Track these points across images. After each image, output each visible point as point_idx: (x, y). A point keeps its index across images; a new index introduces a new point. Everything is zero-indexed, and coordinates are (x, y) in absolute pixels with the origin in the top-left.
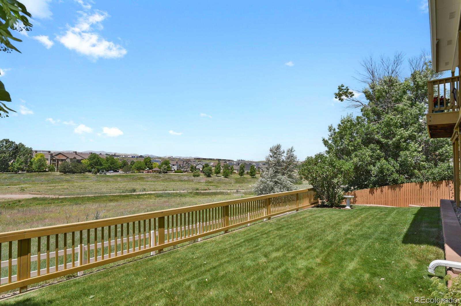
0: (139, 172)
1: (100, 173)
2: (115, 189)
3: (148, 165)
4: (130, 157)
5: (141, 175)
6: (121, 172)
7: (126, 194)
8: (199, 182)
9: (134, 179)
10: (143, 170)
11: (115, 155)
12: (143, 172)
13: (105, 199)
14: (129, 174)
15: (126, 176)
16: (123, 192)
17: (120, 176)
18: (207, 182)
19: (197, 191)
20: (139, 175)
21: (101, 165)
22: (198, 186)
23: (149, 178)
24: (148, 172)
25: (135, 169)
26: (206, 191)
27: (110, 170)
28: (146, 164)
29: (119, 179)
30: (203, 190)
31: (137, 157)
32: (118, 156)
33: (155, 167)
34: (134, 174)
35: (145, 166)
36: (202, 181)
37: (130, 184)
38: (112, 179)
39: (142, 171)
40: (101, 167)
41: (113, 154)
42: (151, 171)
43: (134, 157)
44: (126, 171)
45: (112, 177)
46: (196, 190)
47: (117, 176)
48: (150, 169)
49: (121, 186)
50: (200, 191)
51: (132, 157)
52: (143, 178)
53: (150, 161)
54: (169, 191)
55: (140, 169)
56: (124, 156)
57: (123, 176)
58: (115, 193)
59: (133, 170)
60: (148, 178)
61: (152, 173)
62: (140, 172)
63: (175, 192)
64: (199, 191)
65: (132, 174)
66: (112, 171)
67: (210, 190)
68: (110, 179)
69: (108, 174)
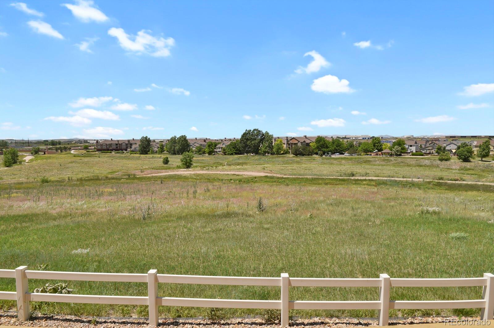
0: (366, 155)
1: (326, 156)
2: (337, 171)
3: (376, 147)
4: (361, 138)
5: (367, 158)
6: (346, 155)
7: (343, 178)
8: (448, 168)
9: (359, 162)
10: (371, 152)
11: (345, 137)
12: (371, 155)
13: (320, 182)
14: (354, 156)
15: (351, 159)
16: (341, 176)
17: (344, 158)
18: (462, 169)
19: (441, 181)
20: (366, 158)
21: (327, 147)
22: (444, 174)
23: (377, 161)
24: (377, 155)
25: (362, 151)
26: (457, 182)
27: (336, 153)
28: (374, 146)
29: (343, 161)
30: (451, 180)
31: (368, 138)
32: (349, 138)
33: (385, 148)
34: (360, 157)
35: (373, 147)
36: (454, 167)
37: (353, 167)
38: (336, 161)
39: (369, 153)
40: (327, 150)
41: (344, 137)
42: (380, 153)
43: (365, 138)
44: (351, 154)
45: (336, 159)
46: (440, 179)
47: (342, 158)
48: (379, 150)
49: (342, 170)
50: (446, 181)
51: (363, 138)
52: (369, 161)
53: (379, 142)
54: (398, 177)
55: (367, 151)
56: (354, 138)
57: (347, 158)
58: (332, 176)
59: (359, 152)
60: (375, 161)
61: (381, 156)
62: (368, 155)
63: (405, 179)
64: (443, 181)
65: (358, 157)
66: (338, 154)
67: (464, 181)
68: (335, 161)
69: (333, 156)
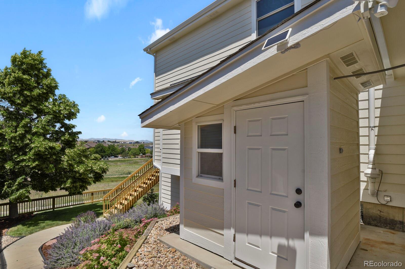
0: (135, 157)
1: (104, 159)
2: (116, 172)
3: (141, 151)
4: (128, 143)
5: (136, 160)
6: (120, 158)
7: (123, 176)
9: (131, 163)
10: (138, 155)
11: (115, 141)
12: (138, 157)
13: (108, 180)
14: (127, 159)
15: (124, 161)
16: (121, 175)
17: (119, 161)
20: (135, 160)
21: (104, 152)
23: (142, 162)
24: (142, 157)
25: (132, 154)
27: (112, 156)
28: (140, 151)
29: (119, 163)
31: (134, 143)
32: (118, 142)
33: (148, 153)
34: (130, 159)
35: (139, 152)
37: (127, 168)
38: (113, 163)
40: (105, 154)
41: (114, 141)
42: (144, 156)
43: (132, 143)
44: (124, 157)
45: (113, 162)
47: (117, 161)
48: (143, 154)
49: (120, 170)
51: (130, 143)
52: (137, 162)
53: (143, 148)
55: (135, 155)
56: (123, 143)
57: (122, 160)
58: (115, 176)
59: (130, 155)
60: (141, 162)
61: (145, 158)
62: (136, 157)
65: (129, 159)
68: (112, 163)
69: (110, 159)
